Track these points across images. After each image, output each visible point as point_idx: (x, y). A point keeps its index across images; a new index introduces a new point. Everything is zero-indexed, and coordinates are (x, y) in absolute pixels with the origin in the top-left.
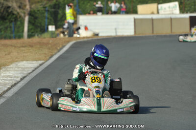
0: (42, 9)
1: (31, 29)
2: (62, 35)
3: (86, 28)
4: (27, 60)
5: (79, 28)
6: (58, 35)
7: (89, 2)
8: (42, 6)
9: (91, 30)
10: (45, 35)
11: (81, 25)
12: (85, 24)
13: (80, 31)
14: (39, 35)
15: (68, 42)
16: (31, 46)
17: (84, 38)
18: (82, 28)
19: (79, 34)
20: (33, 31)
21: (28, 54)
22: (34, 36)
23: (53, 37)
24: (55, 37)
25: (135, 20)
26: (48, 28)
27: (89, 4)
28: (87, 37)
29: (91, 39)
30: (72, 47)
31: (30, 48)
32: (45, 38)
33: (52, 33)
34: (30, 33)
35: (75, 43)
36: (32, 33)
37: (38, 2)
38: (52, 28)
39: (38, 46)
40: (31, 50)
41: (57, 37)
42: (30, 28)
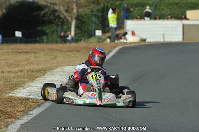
0: (90, 13)
1: (78, 34)
2: (109, 40)
3: (133, 34)
4: (73, 65)
5: (126, 33)
6: (105, 40)
7: (137, 7)
8: (89, 11)
9: (138, 36)
10: (92, 39)
11: (128, 30)
12: (133, 29)
13: (127, 36)
14: (86, 40)
15: (115, 47)
16: (77, 51)
17: (131, 43)
18: (130, 33)
19: (126, 39)
20: (79, 35)
21: (74, 58)
22: (81, 40)
23: (99, 42)
24: (102, 42)
25: (183, 25)
26: (94, 33)
27: (137, 9)
28: (134, 43)
29: (137, 44)
30: (118, 52)
31: (76, 53)
32: (91, 43)
33: (99, 37)
34: (77, 38)
35: (121, 49)
36: (79, 37)
37: (86, 6)
38: (98, 33)
39: (84, 51)
40: (77, 55)
41: (104, 42)
42: (77, 32)
